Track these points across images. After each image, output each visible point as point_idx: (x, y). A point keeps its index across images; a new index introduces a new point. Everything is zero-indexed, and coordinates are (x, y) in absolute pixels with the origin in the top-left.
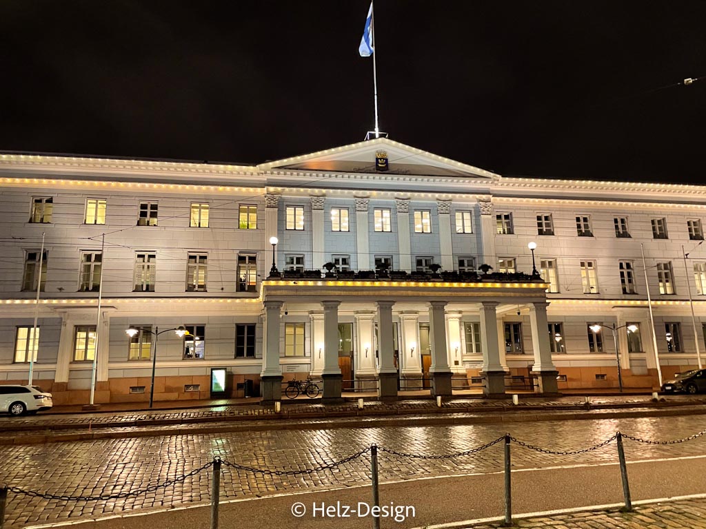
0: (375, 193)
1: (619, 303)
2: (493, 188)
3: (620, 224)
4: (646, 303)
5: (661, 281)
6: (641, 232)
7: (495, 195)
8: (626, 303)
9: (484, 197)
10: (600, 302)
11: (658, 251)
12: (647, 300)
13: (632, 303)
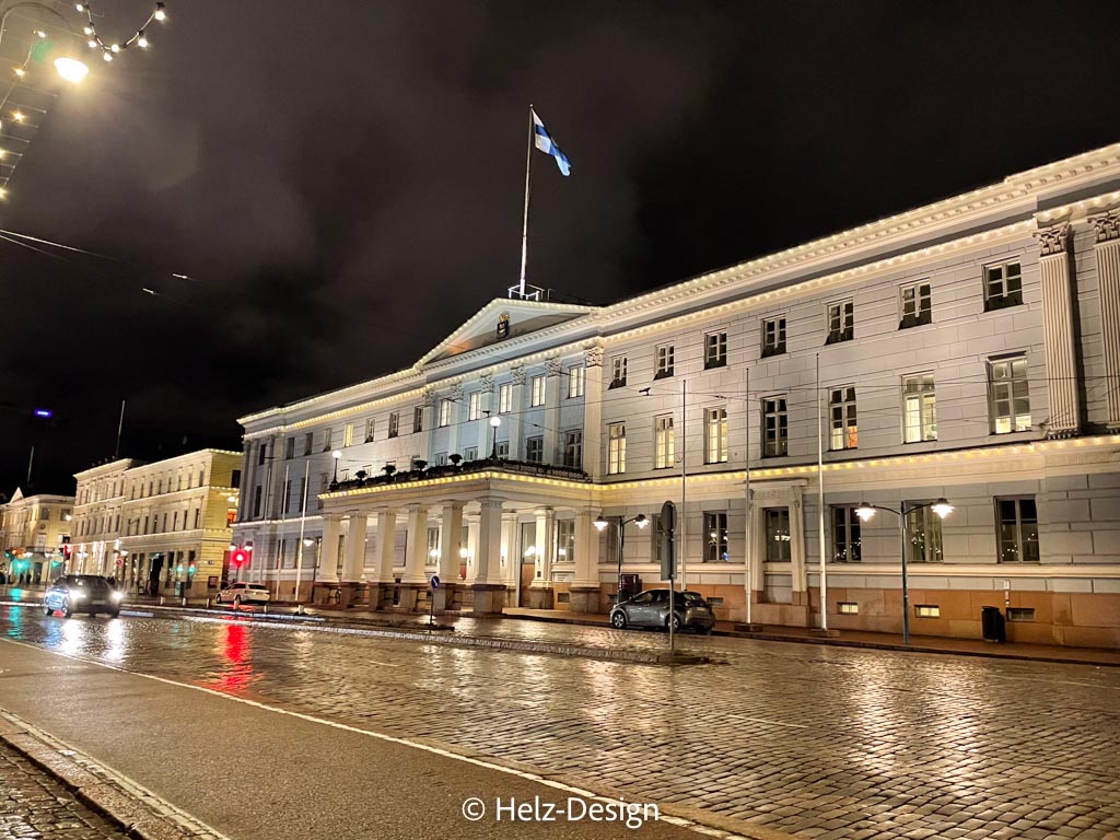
0: (495, 367)
1: (757, 474)
2: (604, 325)
3: (777, 331)
4: (814, 469)
5: (838, 425)
6: (805, 338)
7: (604, 335)
8: (768, 473)
9: (590, 341)
10: (728, 476)
11: (835, 368)
12: (817, 463)
13: (778, 472)
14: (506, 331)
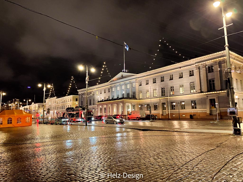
1: (161, 98)
3: (163, 78)
4: (168, 97)
5: (172, 91)
6: (167, 79)
7: (138, 78)
8: (162, 98)
9: (136, 79)
10: (157, 98)
11: (170, 84)
13: (164, 98)
14: (122, 77)
